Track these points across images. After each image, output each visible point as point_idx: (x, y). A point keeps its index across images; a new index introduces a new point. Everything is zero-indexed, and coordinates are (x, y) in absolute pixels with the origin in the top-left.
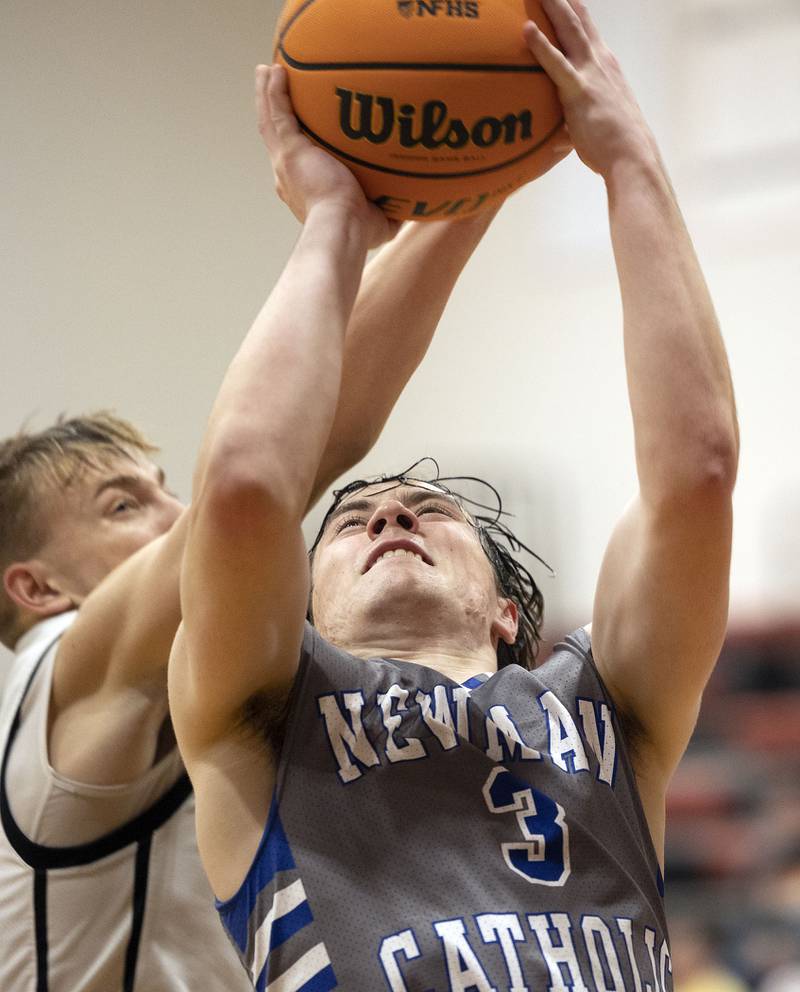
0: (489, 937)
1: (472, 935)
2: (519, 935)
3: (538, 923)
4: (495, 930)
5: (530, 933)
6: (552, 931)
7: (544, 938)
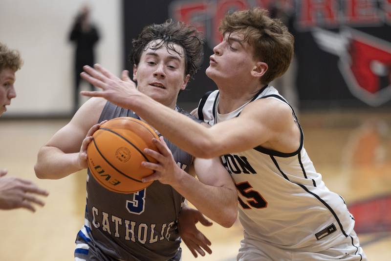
0: (113, 221)
1: (110, 218)
2: (120, 223)
3: (127, 222)
4: (115, 220)
5: (124, 224)
6: (130, 226)
7: (127, 226)
